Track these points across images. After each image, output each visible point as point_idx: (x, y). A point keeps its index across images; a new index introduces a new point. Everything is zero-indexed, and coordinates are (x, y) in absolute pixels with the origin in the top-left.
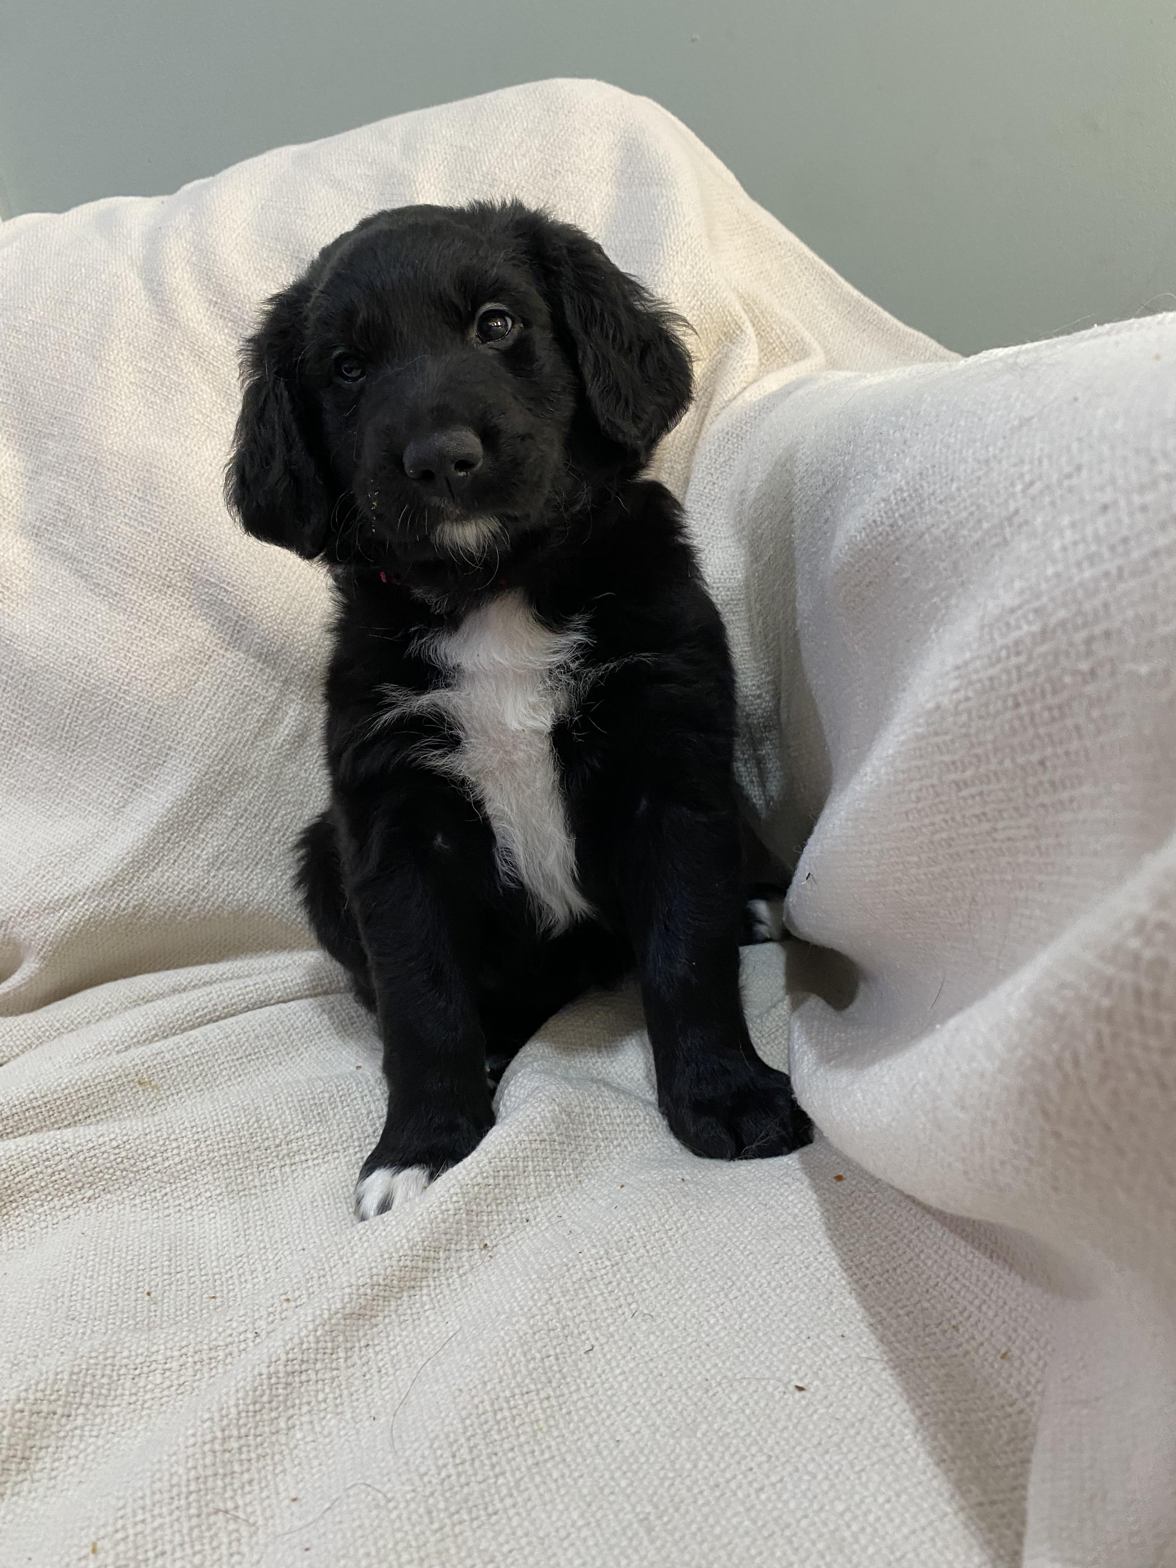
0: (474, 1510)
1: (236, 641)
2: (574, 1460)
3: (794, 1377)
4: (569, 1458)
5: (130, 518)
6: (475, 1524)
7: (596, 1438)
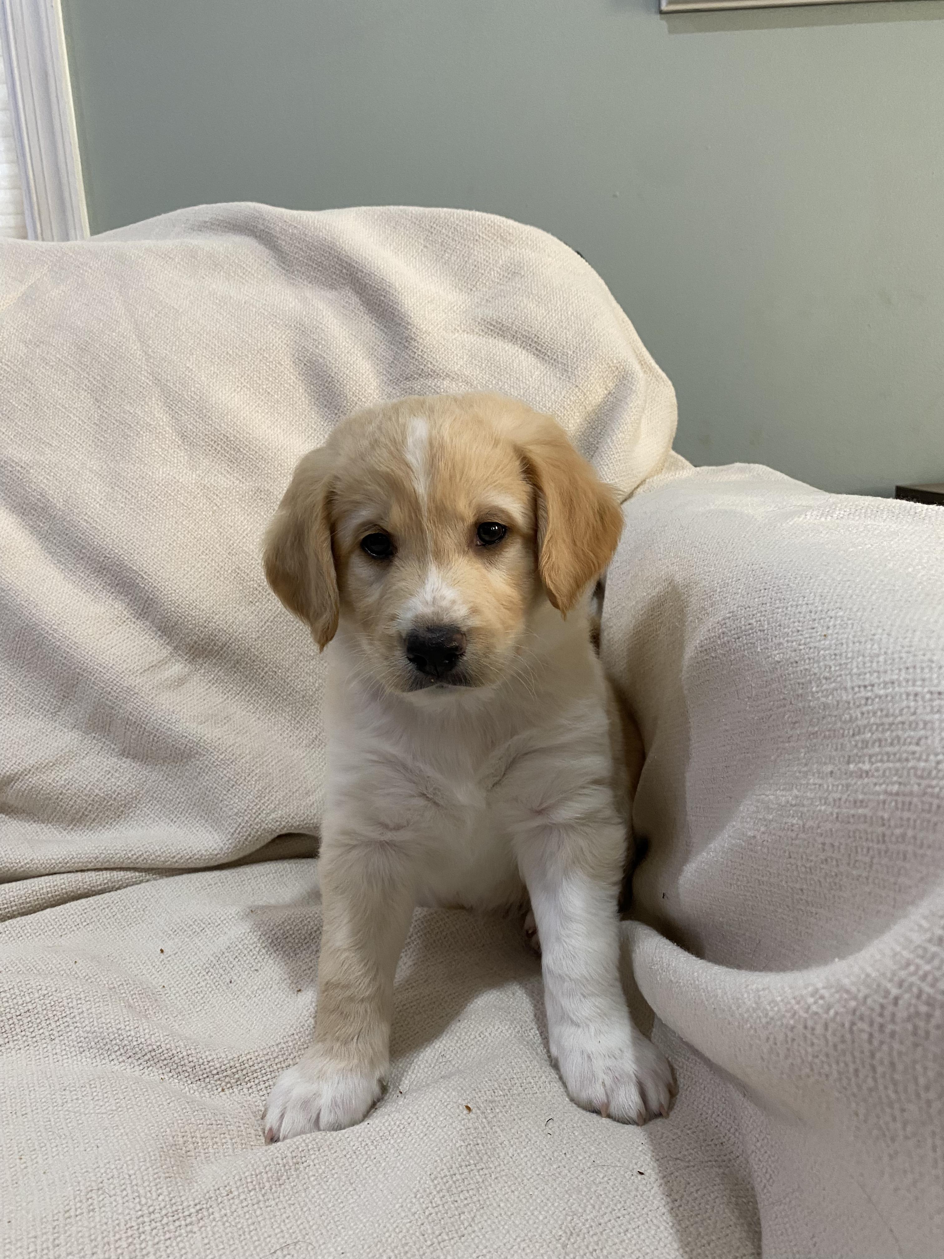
0: (450, 1233)
1: (145, 613)
2: (506, 1206)
3: (635, 1167)
4: (502, 1205)
5: (89, 517)
6: (452, 1242)
7: (516, 1193)
